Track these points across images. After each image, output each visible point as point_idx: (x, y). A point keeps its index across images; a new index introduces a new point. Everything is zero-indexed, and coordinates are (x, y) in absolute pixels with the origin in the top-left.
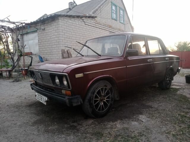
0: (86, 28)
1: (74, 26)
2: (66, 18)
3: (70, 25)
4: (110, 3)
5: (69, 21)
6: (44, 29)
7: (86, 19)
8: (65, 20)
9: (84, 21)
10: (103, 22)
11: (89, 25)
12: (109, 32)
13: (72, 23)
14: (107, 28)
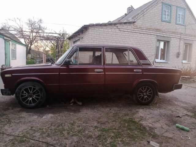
0: (121, 34)
1: (106, 33)
2: (97, 27)
3: (101, 33)
4: (161, 4)
5: (100, 29)
6: (83, 38)
7: (121, 26)
8: (95, 29)
9: (118, 27)
10: (146, 25)
11: (124, 31)
12: (155, 36)
13: (103, 31)
14: (152, 32)
